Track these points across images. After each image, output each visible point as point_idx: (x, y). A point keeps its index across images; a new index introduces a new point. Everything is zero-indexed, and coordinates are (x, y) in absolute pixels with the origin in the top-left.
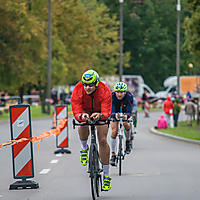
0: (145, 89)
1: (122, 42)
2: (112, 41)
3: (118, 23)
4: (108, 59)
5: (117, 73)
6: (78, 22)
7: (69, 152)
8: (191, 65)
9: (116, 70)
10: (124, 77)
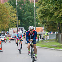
0: (25, 31)
1: (18, 17)
2: (14, 17)
3: (16, 11)
4: (13, 22)
5: (16, 27)
6: (4, 11)
7: (2, 52)
8: (39, 24)
9: (16, 26)
10: (18, 28)
